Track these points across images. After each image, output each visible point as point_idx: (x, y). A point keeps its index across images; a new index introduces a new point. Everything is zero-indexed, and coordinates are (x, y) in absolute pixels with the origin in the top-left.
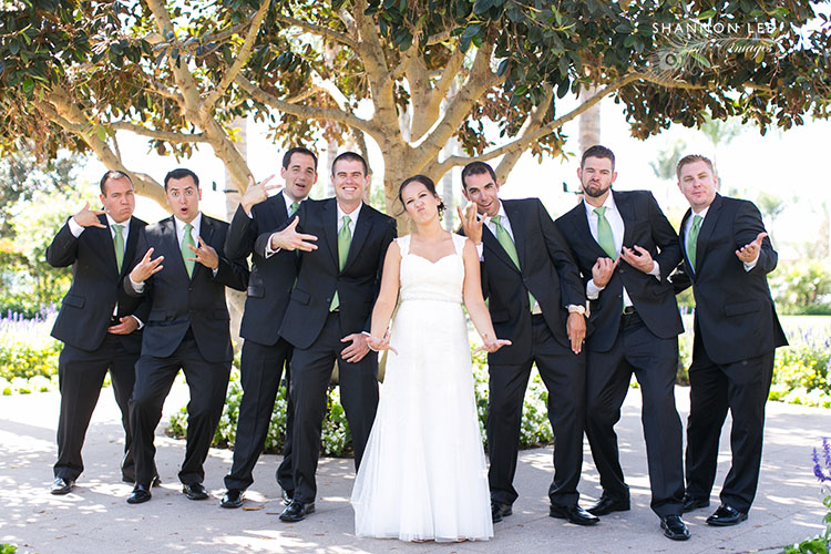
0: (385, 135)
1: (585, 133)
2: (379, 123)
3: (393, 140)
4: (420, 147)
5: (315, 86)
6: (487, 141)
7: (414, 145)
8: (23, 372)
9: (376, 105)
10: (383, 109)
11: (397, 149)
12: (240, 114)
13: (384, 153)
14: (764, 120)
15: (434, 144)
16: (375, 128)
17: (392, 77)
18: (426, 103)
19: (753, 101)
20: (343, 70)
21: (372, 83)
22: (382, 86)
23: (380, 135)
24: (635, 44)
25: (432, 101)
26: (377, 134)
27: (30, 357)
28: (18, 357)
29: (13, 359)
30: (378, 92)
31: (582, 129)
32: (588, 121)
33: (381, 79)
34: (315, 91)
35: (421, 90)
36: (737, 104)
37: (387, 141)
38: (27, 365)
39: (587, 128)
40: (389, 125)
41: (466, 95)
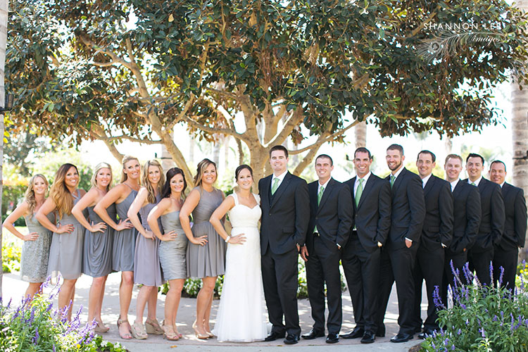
0: (251, 141)
2: (248, 135)
3: (255, 144)
6: (304, 137)
7: (266, 146)
9: (247, 127)
10: (250, 129)
11: (257, 148)
13: (251, 150)
16: (246, 137)
17: (255, 114)
18: (271, 123)
21: (245, 117)
22: (250, 118)
23: (249, 142)
24: (365, 110)
25: (275, 121)
26: (247, 141)
30: (248, 121)
33: (250, 115)
35: (269, 116)
37: (252, 145)
40: (253, 137)
41: (291, 122)
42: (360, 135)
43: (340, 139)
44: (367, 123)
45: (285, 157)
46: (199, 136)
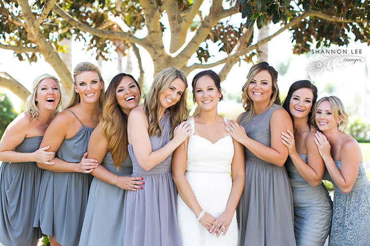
0: (154, 49)
2: (151, 41)
3: (160, 52)
4: (177, 57)
5: (110, 21)
7: (174, 55)
9: (149, 30)
10: (153, 32)
11: (162, 58)
12: (66, 37)
13: (154, 60)
15: (185, 55)
16: (148, 43)
18: (178, 30)
20: (127, 12)
21: (147, 15)
22: (153, 17)
23: (151, 49)
25: (183, 28)
26: (149, 48)
30: (150, 21)
33: (152, 12)
34: (110, 24)
35: (176, 22)
37: (156, 53)
40: (157, 42)
41: (207, 24)
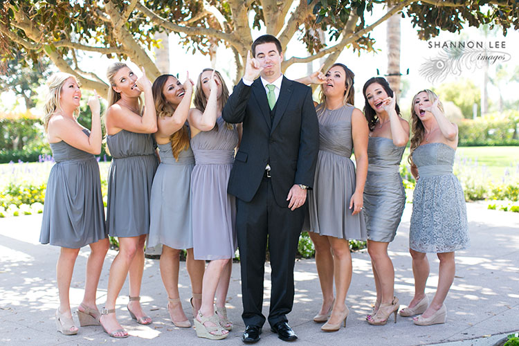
0: (243, 45)
1: (391, 35)
2: (239, 37)
3: (248, 48)
5: (205, 10)
6: (322, 44)
8: (28, 200)
10: (241, 27)
14: (506, 26)
16: (236, 40)
17: (246, 5)
18: (274, 21)
19: (497, 13)
21: (233, 9)
22: (239, 11)
25: (279, 18)
27: (32, 190)
28: (24, 191)
29: (21, 191)
30: (237, 15)
31: (389, 33)
32: (393, 27)
33: (238, 7)
34: (206, 14)
35: (271, 12)
36: (486, 15)
38: (30, 196)
39: (392, 32)
40: (245, 38)
41: (296, 16)
42: (393, 42)
43: (367, 42)
44: (403, 16)
45: (277, 52)
46: (192, 49)
